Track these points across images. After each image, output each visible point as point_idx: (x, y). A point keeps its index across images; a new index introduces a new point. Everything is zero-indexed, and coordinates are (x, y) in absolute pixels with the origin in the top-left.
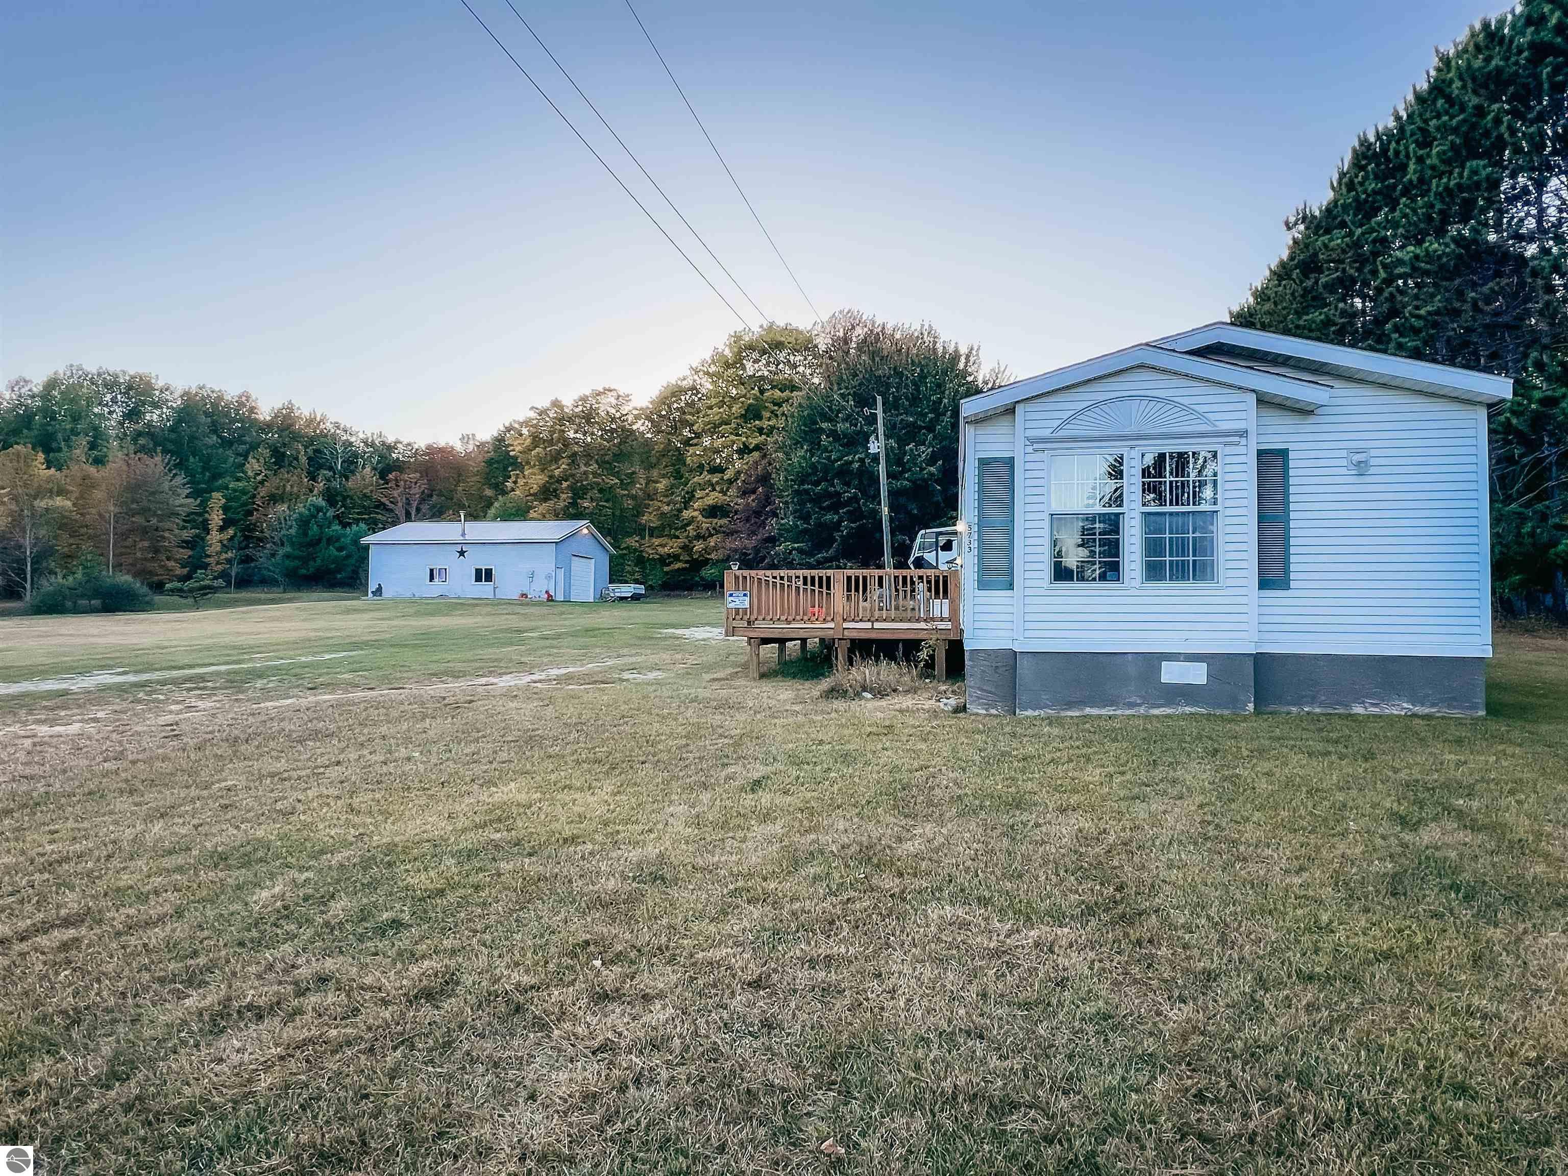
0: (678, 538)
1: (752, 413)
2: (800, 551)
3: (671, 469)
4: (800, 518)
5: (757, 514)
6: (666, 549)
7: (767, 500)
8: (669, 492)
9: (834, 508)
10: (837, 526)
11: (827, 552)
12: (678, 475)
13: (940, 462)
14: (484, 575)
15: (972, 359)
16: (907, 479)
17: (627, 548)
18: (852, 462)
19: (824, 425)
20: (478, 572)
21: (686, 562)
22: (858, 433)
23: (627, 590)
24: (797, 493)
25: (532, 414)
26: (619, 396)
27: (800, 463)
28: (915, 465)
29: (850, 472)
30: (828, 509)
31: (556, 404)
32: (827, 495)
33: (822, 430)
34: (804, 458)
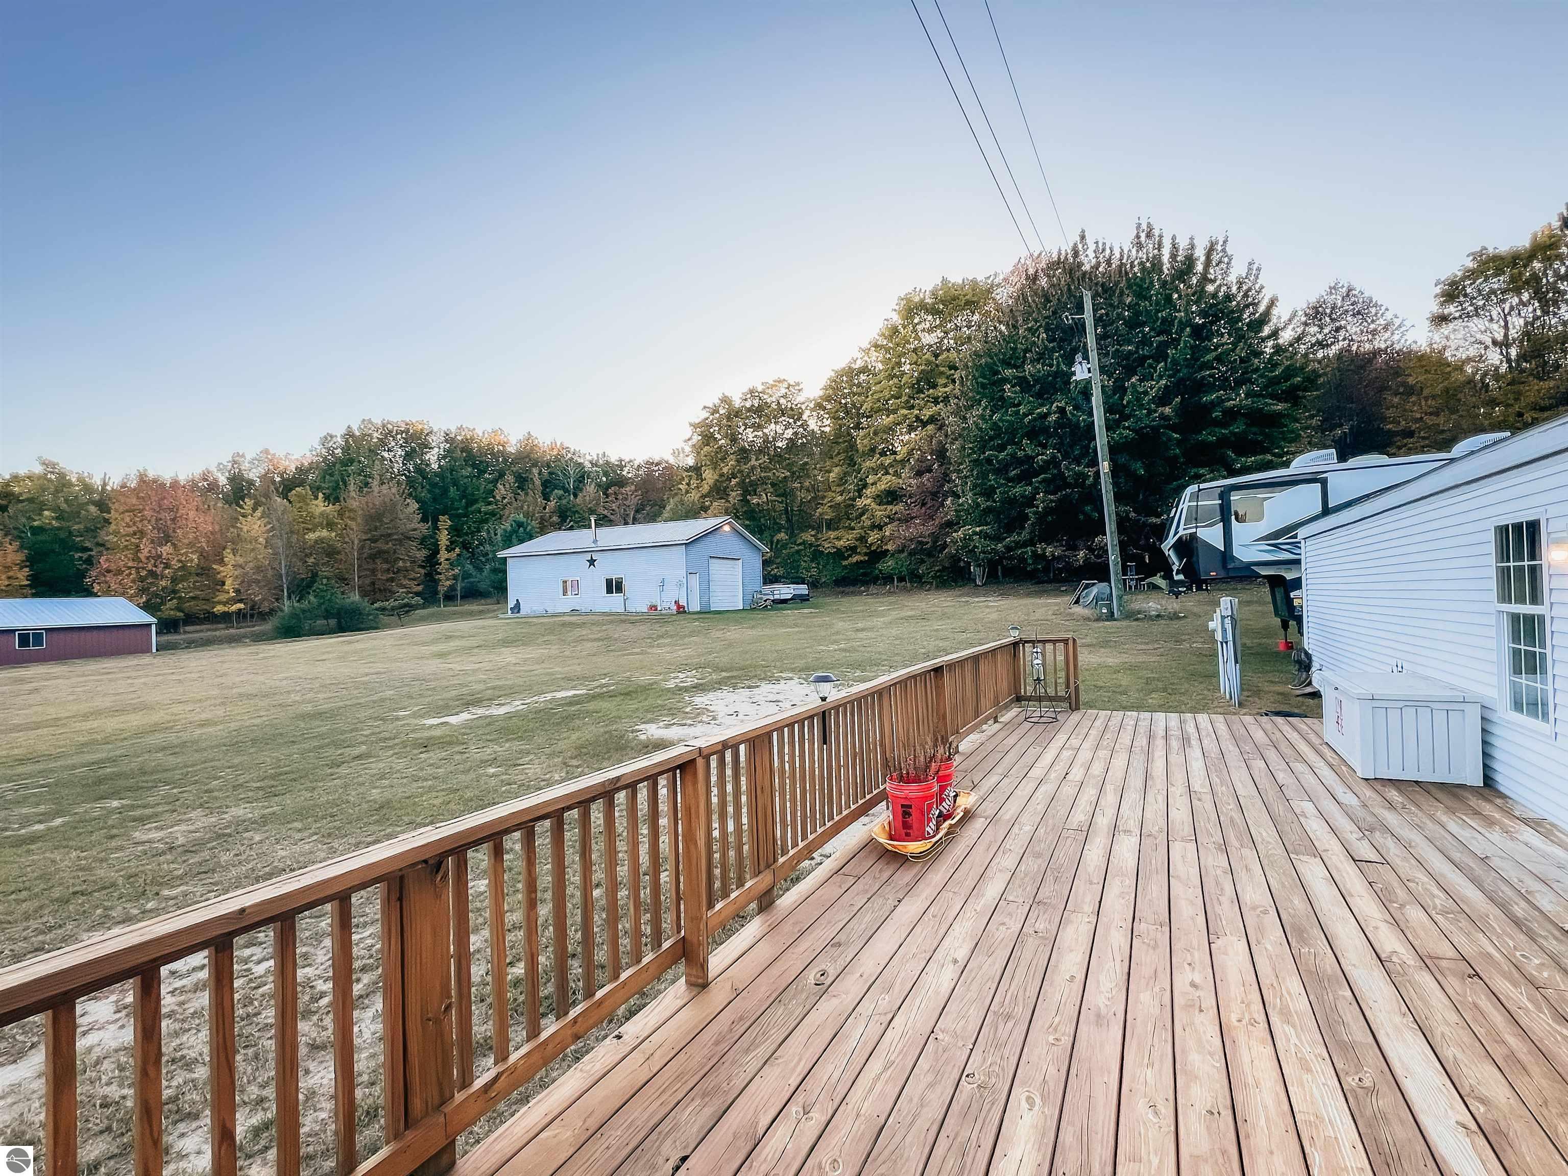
0: (853, 529)
1: (927, 380)
2: (984, 535)
3: (842, 456)
4: (981, 494)
5: (934, 495)
6: (842, 543)
7: (946, 478)
8: (842, 481)
9: (1025, 477)
10: (1030, 501)
11: (1019, 534)
12: (852, 463)
13: (1178, 399)
14: (614, 586)
15: (1215, 258)
16: (1128, 428)
17: (803, 543)
18: (1045, 416)
19: (1008, 372)
20: (609, 583)
21: (866, 554)
22: (1056, 374)
23: (785, 591)
24: (976, 462)
25: (705, 414)
26: (789, 385)
27: (977, 425)
28: (1141, 406)
29: (1045, 430)
30: (1018, 479)
31: (725, 400)
32: (1016, 461)
33: (1005, 380)
34: (982, 417)
